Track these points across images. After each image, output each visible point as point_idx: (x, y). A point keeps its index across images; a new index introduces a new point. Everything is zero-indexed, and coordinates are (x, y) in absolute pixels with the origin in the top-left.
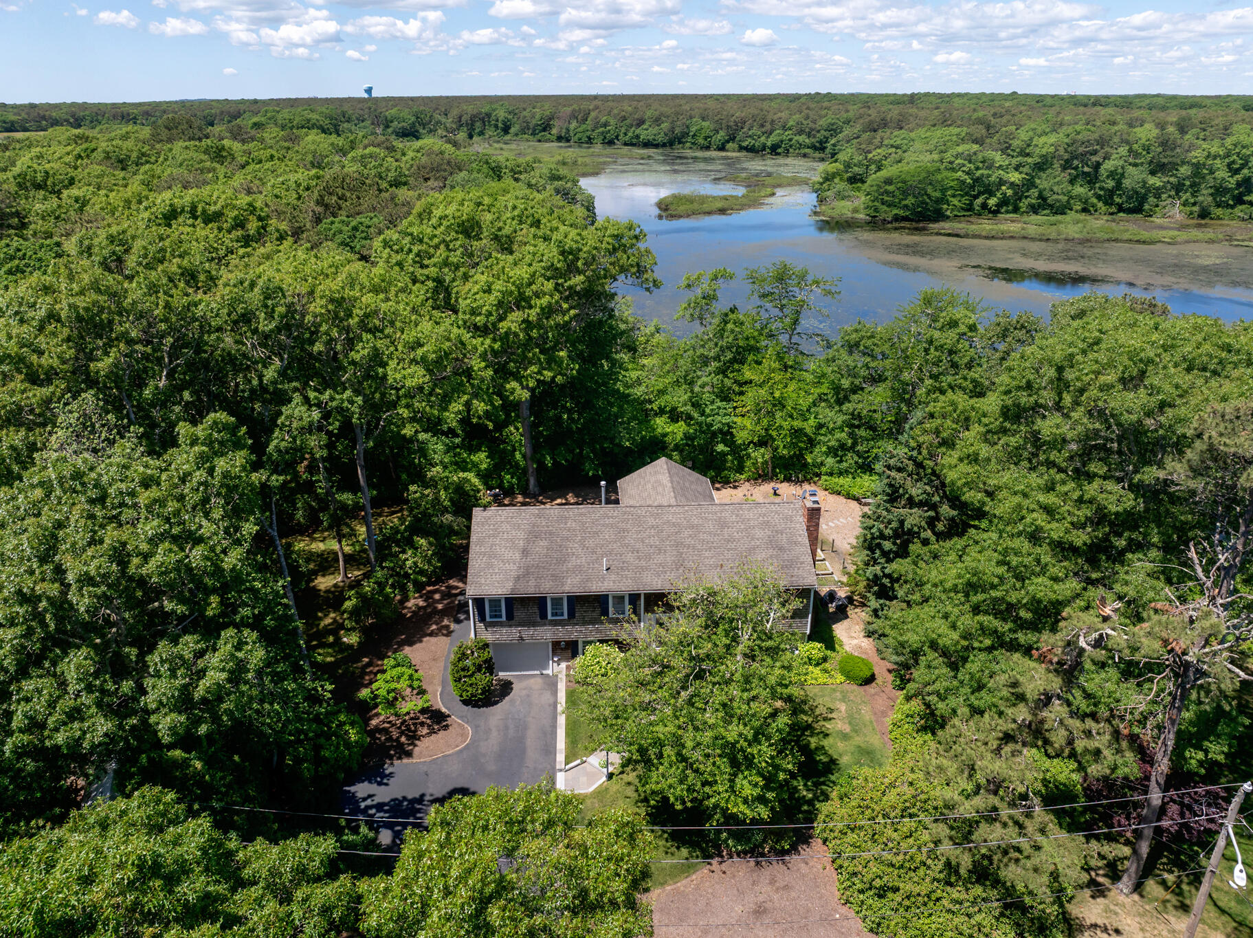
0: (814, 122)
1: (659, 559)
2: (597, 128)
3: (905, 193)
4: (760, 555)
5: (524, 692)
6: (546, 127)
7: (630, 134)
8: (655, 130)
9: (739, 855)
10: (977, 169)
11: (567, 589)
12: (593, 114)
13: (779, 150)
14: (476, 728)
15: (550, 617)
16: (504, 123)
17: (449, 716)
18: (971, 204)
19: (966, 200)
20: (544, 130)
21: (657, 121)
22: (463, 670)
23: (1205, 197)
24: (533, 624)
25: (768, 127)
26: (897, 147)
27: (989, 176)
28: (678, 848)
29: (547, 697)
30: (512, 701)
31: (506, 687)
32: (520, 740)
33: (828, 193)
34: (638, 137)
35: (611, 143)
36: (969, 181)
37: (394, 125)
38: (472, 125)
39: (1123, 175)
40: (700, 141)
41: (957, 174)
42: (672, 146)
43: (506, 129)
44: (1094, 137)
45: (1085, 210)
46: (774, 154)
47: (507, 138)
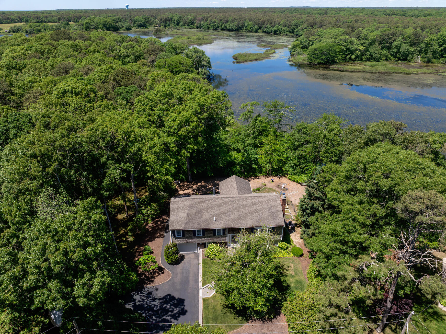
0: (290, 22)
1: (233, 216)
2: (211, 23)
3: (322, 54)
4: (266, 215)
5: (188, 260)
6: (192, 23)
7: (223, 26)
8: (232, 24)
9: (257, 319)
10: (348, 45)
11: (202, 227)
12: (209, 19)
13: (277, 33)
14: (173, 273)
15: (196, 235)
16: (177, 21)
17: (164, 269)
18: (345, 58)
19: (343, 56)
20: (192, 24)
21: (233, 21)
22: (168, 254)
23: (430, 55)
24: (191, 238)
25: (273, 24)
26: (319, 36)
27: (352, 47)
28: (238, 317)
29: (196, 261)
30: (185, 263)
31: (182, 257)
32: (188, 277)
33: (294, 53)
34: (226, 27)
35: (216, 29)
36: (345, 49)
37: (137, 23)
38: (165, 22)
39: (400, 47)
40: (248, 29)
41: (341, 47)
42: (238, 30)
43: (178, 24)
44: (391, 33)
45: (386, 59)
46: (275, 34)
47: (178, 27)
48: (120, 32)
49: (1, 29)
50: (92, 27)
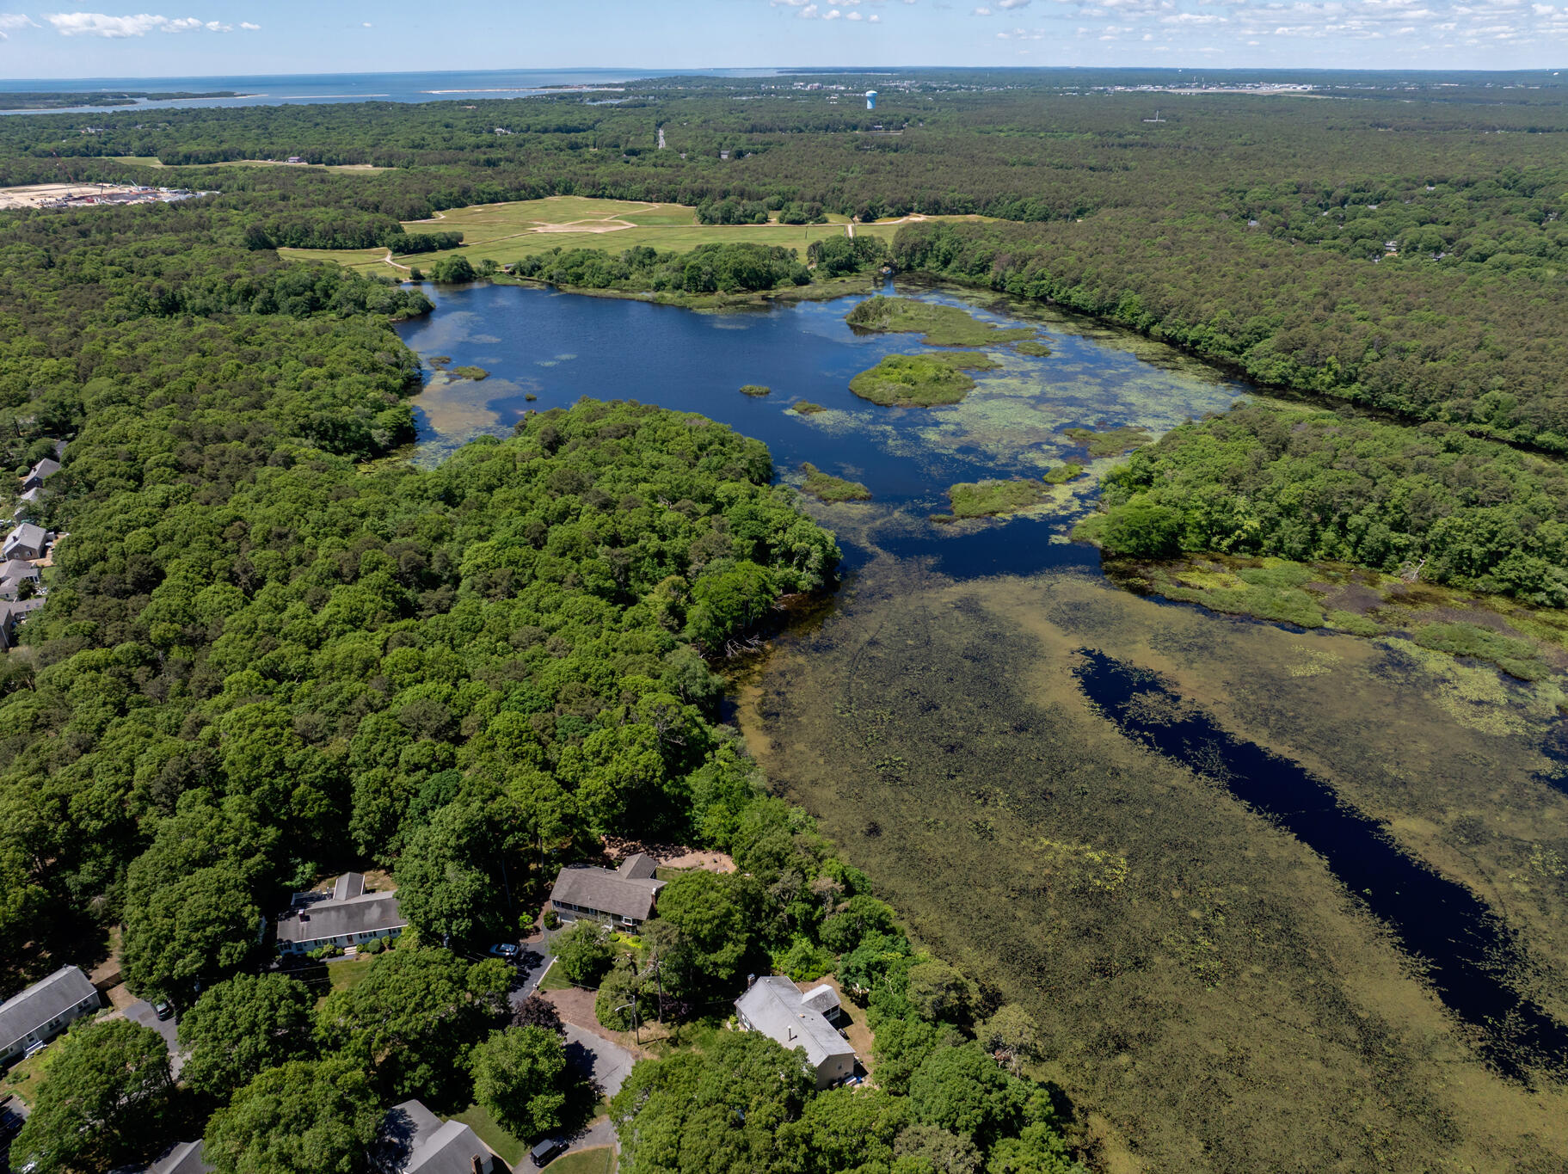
2: (1032, 280)
6: (984, 268)
7: (1062, 293)
8: (1084, 295)
9: (580, 988)
11: (579, 903)
12: (1031, 264)
13: (1198, 347)
14: (546, 936)
15: (573, 909)
17: (540, 931)
18: (1208, 541)
19: (1203, 537)
20: (982, 271)
24: (569, 910)
25: (1192, 319)
27: (1227, 520)
31: (561, 925)
34: (1069, 298)
35: (1043, 299)
36: (1205, 523)
37: (828, 260)
38: (911, 255)
39: (1365, 532)
40: (1127, 317)
41: (1197, 514)
42: (1100, 317)
43: (946, 263)
44: (1349, 488)
45: (1330, 555)
46: (1192, 351)
47: (944, 274)
48: (772, 294)
49: (496, 265)
50: (705, 278)
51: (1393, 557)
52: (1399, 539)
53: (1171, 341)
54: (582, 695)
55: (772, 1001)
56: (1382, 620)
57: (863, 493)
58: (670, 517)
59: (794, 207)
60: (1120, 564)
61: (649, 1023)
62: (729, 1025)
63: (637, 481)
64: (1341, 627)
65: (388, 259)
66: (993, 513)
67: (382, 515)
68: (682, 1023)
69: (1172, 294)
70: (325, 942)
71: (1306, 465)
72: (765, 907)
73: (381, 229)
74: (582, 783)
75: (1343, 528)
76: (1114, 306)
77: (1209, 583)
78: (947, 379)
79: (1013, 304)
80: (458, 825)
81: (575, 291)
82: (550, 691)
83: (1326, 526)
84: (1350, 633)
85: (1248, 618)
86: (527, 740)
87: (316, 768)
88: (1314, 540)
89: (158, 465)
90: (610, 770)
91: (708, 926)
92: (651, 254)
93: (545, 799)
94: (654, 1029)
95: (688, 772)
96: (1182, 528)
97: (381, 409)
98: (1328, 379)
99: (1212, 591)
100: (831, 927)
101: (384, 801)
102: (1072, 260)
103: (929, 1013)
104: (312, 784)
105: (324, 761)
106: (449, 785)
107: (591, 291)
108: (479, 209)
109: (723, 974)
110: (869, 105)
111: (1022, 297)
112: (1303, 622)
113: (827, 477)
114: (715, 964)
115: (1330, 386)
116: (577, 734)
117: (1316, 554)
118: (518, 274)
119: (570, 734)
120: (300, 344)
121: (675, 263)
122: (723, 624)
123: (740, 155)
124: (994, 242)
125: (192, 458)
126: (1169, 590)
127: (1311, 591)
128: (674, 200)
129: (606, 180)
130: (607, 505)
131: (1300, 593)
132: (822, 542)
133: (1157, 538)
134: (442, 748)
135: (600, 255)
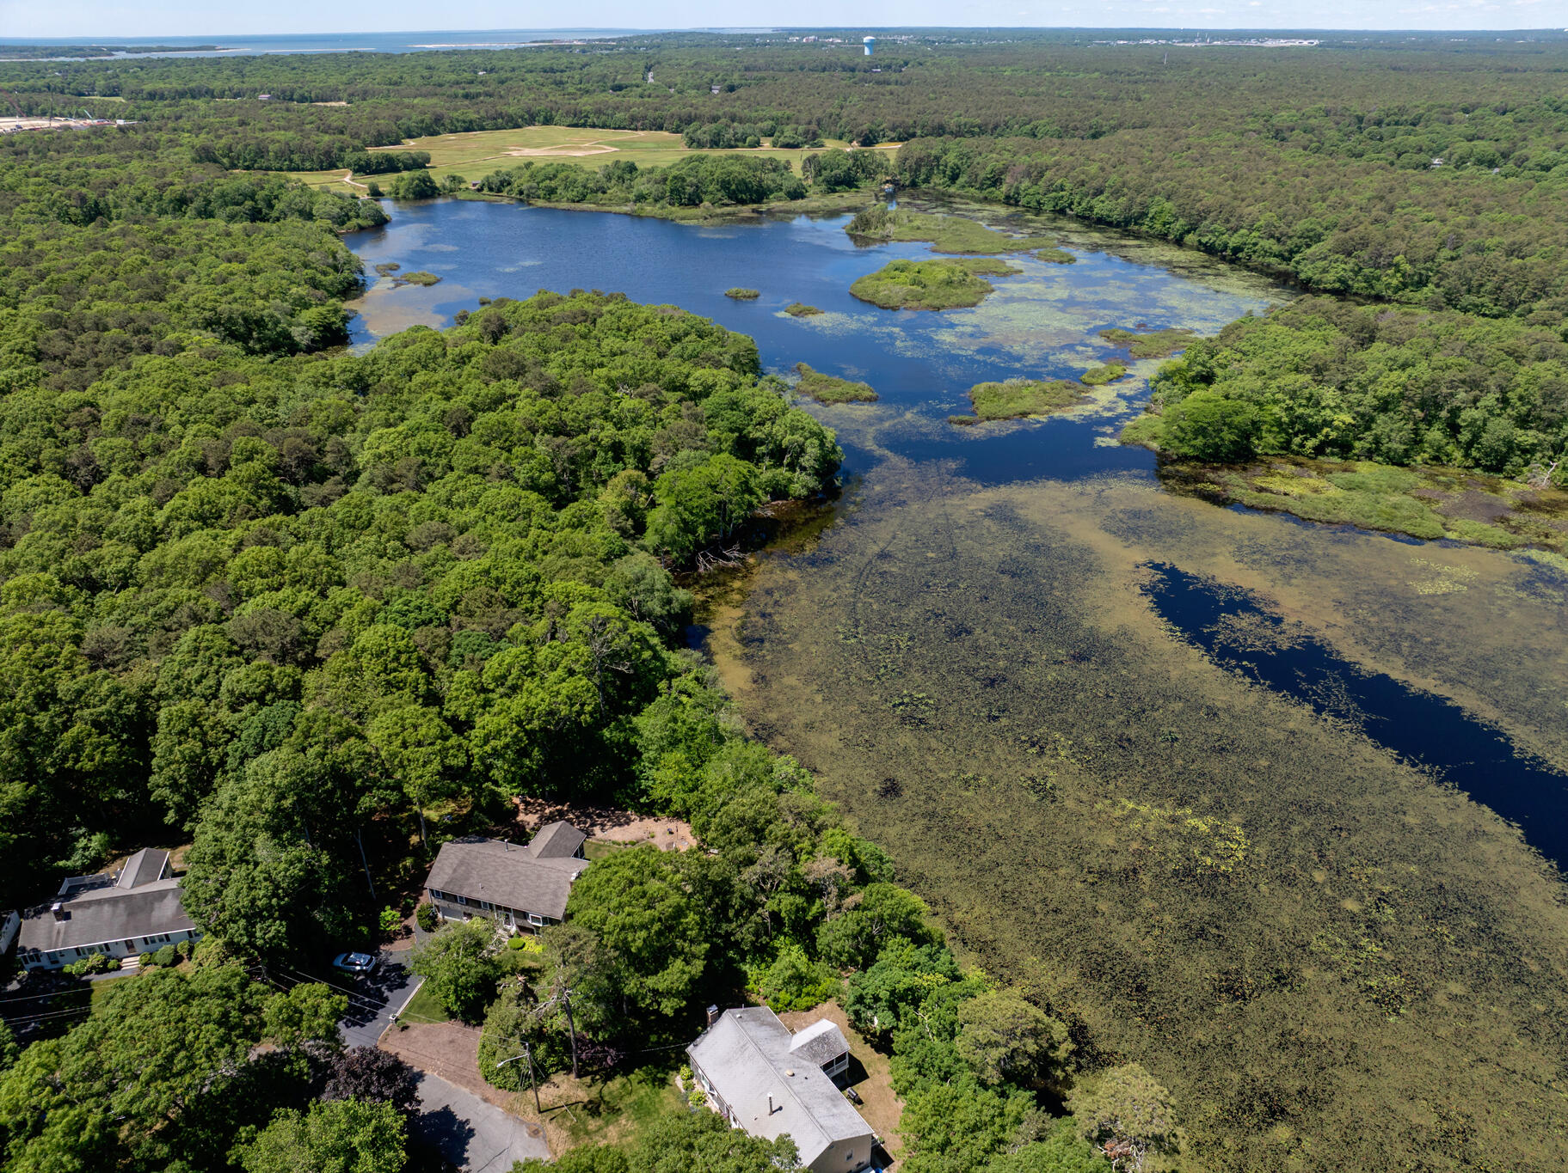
0: (1288, 225)
1: (505, 888)
2: (1049, 191)
3: (1196, 432)
6: (996, 181)
7: (1084, 205)
8: (1108, 205)
10: (1299, 406)
11: (466, 893)
12: (1048, 174)
13: (1240, 258)
14: (419, 941)
15: (459, 902)
16: (952, 170)
17: (413, 933)
18: (1289, 442)
19: (1282, 438)
20: (994, 184)
21: (1117, 193)
22: (421, 915)
24: (454, 903)
25: (1233, 224)
27: (1312, 415)
34: (1091, 208)
35: (1062, 212)
36: (1285, 419)
37: (825, 174)
38: (916, 171)
39: (1483, 428)
40: (1158, 226)
41: (1276, 409)
42: (1127, 226)
43: (954, 178)
44: (1462, 376)
45: (1436, 458)
46: (1234, 258)
47: (952, 190)
48: (764, 207)
49: (461, 181)
50: (689, 190)
51: (1517, 460)
52: (1528, 437)
53: (1209, 249)
54: (489, 604)
55: (743, 1048)
56: (1516, 530)
57: (867, 394)
58: (629, 403)
59: (788, 131)
60: (1184, 469)
61: (559, 1078)
62: (678, 1081)
63: (592, 367)
64: (1467, 538)
65: (347, 179)
66: (1024, 414)
67: (274, 402)
68: (608, 1077)
69: (1209, 200)
70: (91, 950)
71: (1405, 353)
72: (736, 901)
73: (342, 149)
74: (479, 722)
75: (1453, 428)
76: (1143, 215)
77: (1295, 489)
78: (962, 283)
79: (1029, 216)
80: (280, 780)
81: (548, 205)
82: (448, 601)
83: (1430, 424)
84: (1480, 545)
85: (1350, 527)
86: (407, 665)
87: (103, 701)
88: (1417, 441)
89: (12, 351)
90: (517, 705)
91: (643, 934)
92: (632, 168)
93: (419, 744)
94: (565, 1088)
95: (637, 711)
96: (1256, 425)
97: (307, 306)
98: (1395, 282)
99: (1301, 497)
100: (835, 931)
101: (193, 745)
102: (1093, 169)
103: (993, 1076)
104: (95, 724)
105: (116, 691)
106: (280, 724)
107: (564, 205)
108: (452, 137)
109: (668, 1007)
110: (867, 51)
111: (1038, 211)
112: (1419, 531)
113: (825, 377)
114: (655, 992)
115: (1397, 290)
116: (478, 655)
117: (1419, 459)
118: (486, 191)
119: (468, 656)
120: (225, 243)
121: (657, 175)
122: (694, 532)
123: (732, 89)
124: (1007, 155)
125: (59, 346)
126: (1250, 497)
127: (1421, 499)
128: (660, 128)
129: (588, 108)
130: (551, 392)
131: (1408, 500)
132: (820, 436)
133: (1228, 436)
134: (283, 674)
135: (577, 169)
